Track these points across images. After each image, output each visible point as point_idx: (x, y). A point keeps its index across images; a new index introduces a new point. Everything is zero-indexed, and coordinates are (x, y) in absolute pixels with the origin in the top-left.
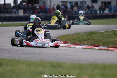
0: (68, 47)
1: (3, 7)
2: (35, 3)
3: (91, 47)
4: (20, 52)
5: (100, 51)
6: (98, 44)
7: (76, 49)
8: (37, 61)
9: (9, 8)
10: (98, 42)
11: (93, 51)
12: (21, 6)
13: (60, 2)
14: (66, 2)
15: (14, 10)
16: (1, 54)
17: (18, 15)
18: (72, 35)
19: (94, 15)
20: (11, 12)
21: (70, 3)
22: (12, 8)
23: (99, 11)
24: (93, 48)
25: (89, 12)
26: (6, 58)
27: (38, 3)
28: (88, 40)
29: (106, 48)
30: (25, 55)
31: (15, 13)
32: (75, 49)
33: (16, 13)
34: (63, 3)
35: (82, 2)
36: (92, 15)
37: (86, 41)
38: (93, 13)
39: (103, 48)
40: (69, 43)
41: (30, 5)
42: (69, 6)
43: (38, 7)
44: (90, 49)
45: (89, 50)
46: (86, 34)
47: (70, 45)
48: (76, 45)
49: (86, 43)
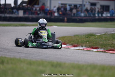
0: (67, 48)
1: (3, 7)
2: (35, 4)
3: (89, 49)
4: (20, 52)
5: (98, 53)
6: (96, 46)
8: (37, 60)
9: (9, 9)
10: (96, 44)
11: (91, 53)
12: (21, 6)
13: (59, 4)
14: (65, 4)
15: (14, 11)
16: (2, 53)
18: (71, 37)
19: (93, 18)
20: (11, 13)
21: (70, 5)
24: (91, 50)
26: (7, 56)
27: (38, 5)
28: (87, 42)
29: (104, 50)
30: (25, 54)
32: (74, 50)
33: (16, 14)
34: (62, 5)
35: (81, 5)
36: (90, 18)
39: (101, 50)
40: (68, 44)
41: (29, 6)
42: (68, 8)
43: (38, 9)
44: (89, 51)
45: (87, 52)
46: (85, 36)
47: (69, 46)
48: (74, 46)
49: (84, 45)
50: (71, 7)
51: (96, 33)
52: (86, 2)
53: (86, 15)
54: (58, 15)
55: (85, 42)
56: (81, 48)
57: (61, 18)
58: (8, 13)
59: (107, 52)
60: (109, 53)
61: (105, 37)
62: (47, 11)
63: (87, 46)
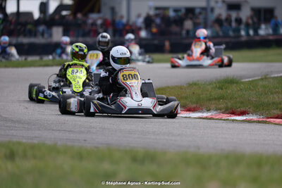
1: (13, 21)
2: (92, 11)
3: (225, 116)
4: (55, 128)
5: (247, 126)
6: (243, 109)
7: (190, 120)
8: (97, 148)
9: (27, 24)
10: (242, 103)
11: (231, 125)
12: (57, 17)
13: (150, 8)
14: (166, 9)
15: (41, 28)
16: (12, 132)
17: (49, 40)
18: (181, 88)
19: (233, 40)
20: (32, 34)
21: (176, 10)
23: (245, 30)
24: (230, 118)
26: (24, 141)
27: (99, 11)
28: (219, 99)
29: (261, 118)
30: (67, 133)
31: (43, 34)
32: (188, 120)
33: (46, 35)
34: (158, 12)
35: (204, 9)
36: (227, 40)
37: (213, 102)
38: (231, 33)
39: (254, 117)
41: (79, 15)
43: (99, 22)
44: (224, 120)
46: (214, 85)
48: (189, 110)
49: (213, 106)
51: (242, 77)
52: (217, 2)
53: (217, 33)
54: (149, 37)
55: (215, 99)
56: (205, 115)
57: (156, 42)
58: (25, 36)
59: (269, 123)
60: (276, 124)
61: (264, 87)
62: (121, 27)
63: (220, 109)
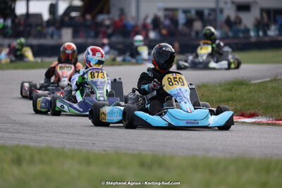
1: (22, 21)
2: (101, 12)
4: (64, 131)
5: (257, 128)
6: (252, 111)
8: (104, 151)
9: (37, 25)
10: (251, 105)
11: (240, 127)
12: (66, 19)
13: (159, 9)
14: (175, 10)
15: (51, 29)
16: (20, 135)
17: (59, 42)
19: (243, 41)
20: (42, 35)
21: (186, 12)
22: (44, 24)
23: (254, 31)
24: (239, 120)
25: (230, 34)
26: (32, 144)
27: (108, 12)
28: (228, 101)
29: (271, 120)
30: (76, 136)
31: (52, 36)
33: (55, 37)
34: (167, 13)
35: (213, 10)
36: (237, 41)
38: (241, 35)
39: (264, 120)
41: (88, 17)
42: (181, 18)
43: (107, 22)
46: (224, 87)
50: (189, 15)
51: (251, 79)
52: (226, 3)
55: (225, 101)
58: (35, 37)
59: (279, 125)
61: (273, 88)
62: (130, 28)
